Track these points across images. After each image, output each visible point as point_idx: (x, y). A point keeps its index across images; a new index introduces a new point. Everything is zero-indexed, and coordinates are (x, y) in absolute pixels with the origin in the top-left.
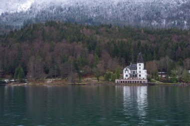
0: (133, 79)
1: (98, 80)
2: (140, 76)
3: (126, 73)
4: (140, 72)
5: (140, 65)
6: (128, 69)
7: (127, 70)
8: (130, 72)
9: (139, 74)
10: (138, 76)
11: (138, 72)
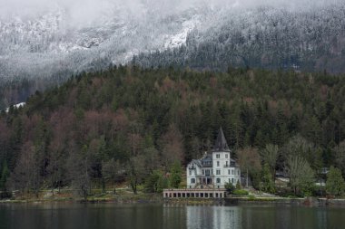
0: (202, 187)
1: (135, 190)
2: (218, 180)
3: (192, 175)
4: (218, 172)
5: (218, 156)
6: (196, 166)
7: (193, 168)
8: (199, 172)
9: (217, 176)
10: (215, 181)
11: (215, 173)
